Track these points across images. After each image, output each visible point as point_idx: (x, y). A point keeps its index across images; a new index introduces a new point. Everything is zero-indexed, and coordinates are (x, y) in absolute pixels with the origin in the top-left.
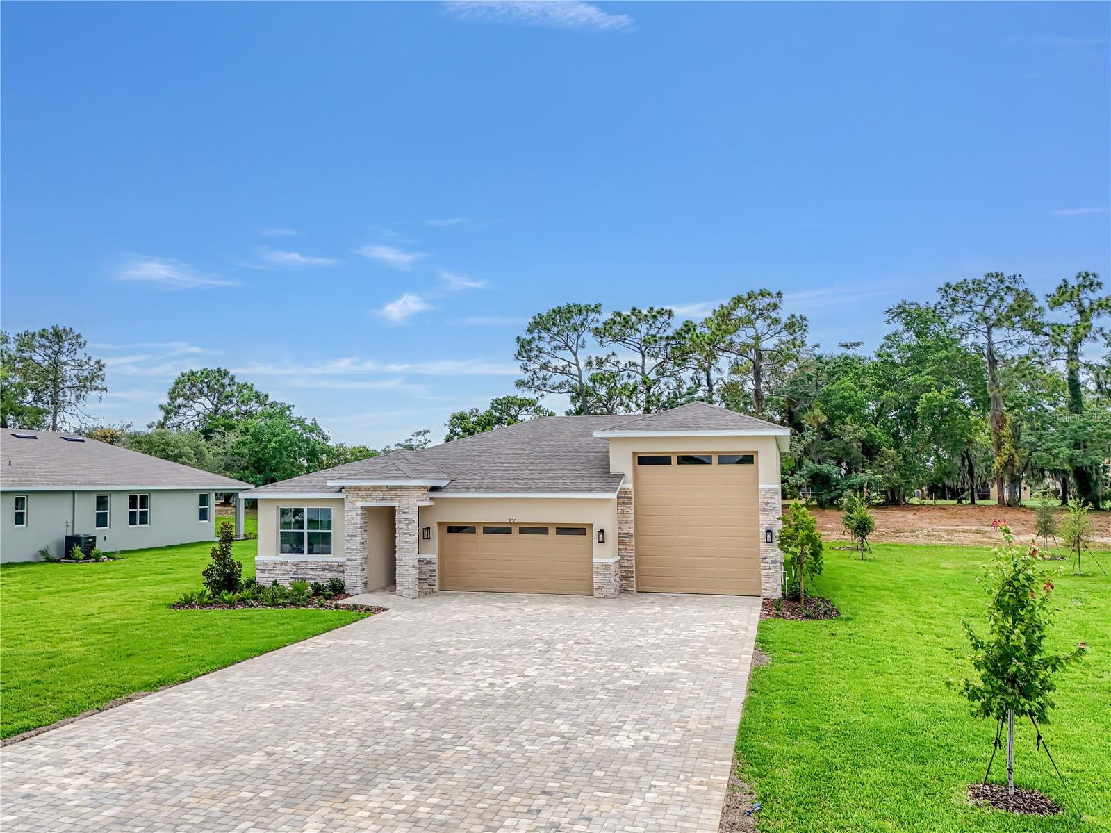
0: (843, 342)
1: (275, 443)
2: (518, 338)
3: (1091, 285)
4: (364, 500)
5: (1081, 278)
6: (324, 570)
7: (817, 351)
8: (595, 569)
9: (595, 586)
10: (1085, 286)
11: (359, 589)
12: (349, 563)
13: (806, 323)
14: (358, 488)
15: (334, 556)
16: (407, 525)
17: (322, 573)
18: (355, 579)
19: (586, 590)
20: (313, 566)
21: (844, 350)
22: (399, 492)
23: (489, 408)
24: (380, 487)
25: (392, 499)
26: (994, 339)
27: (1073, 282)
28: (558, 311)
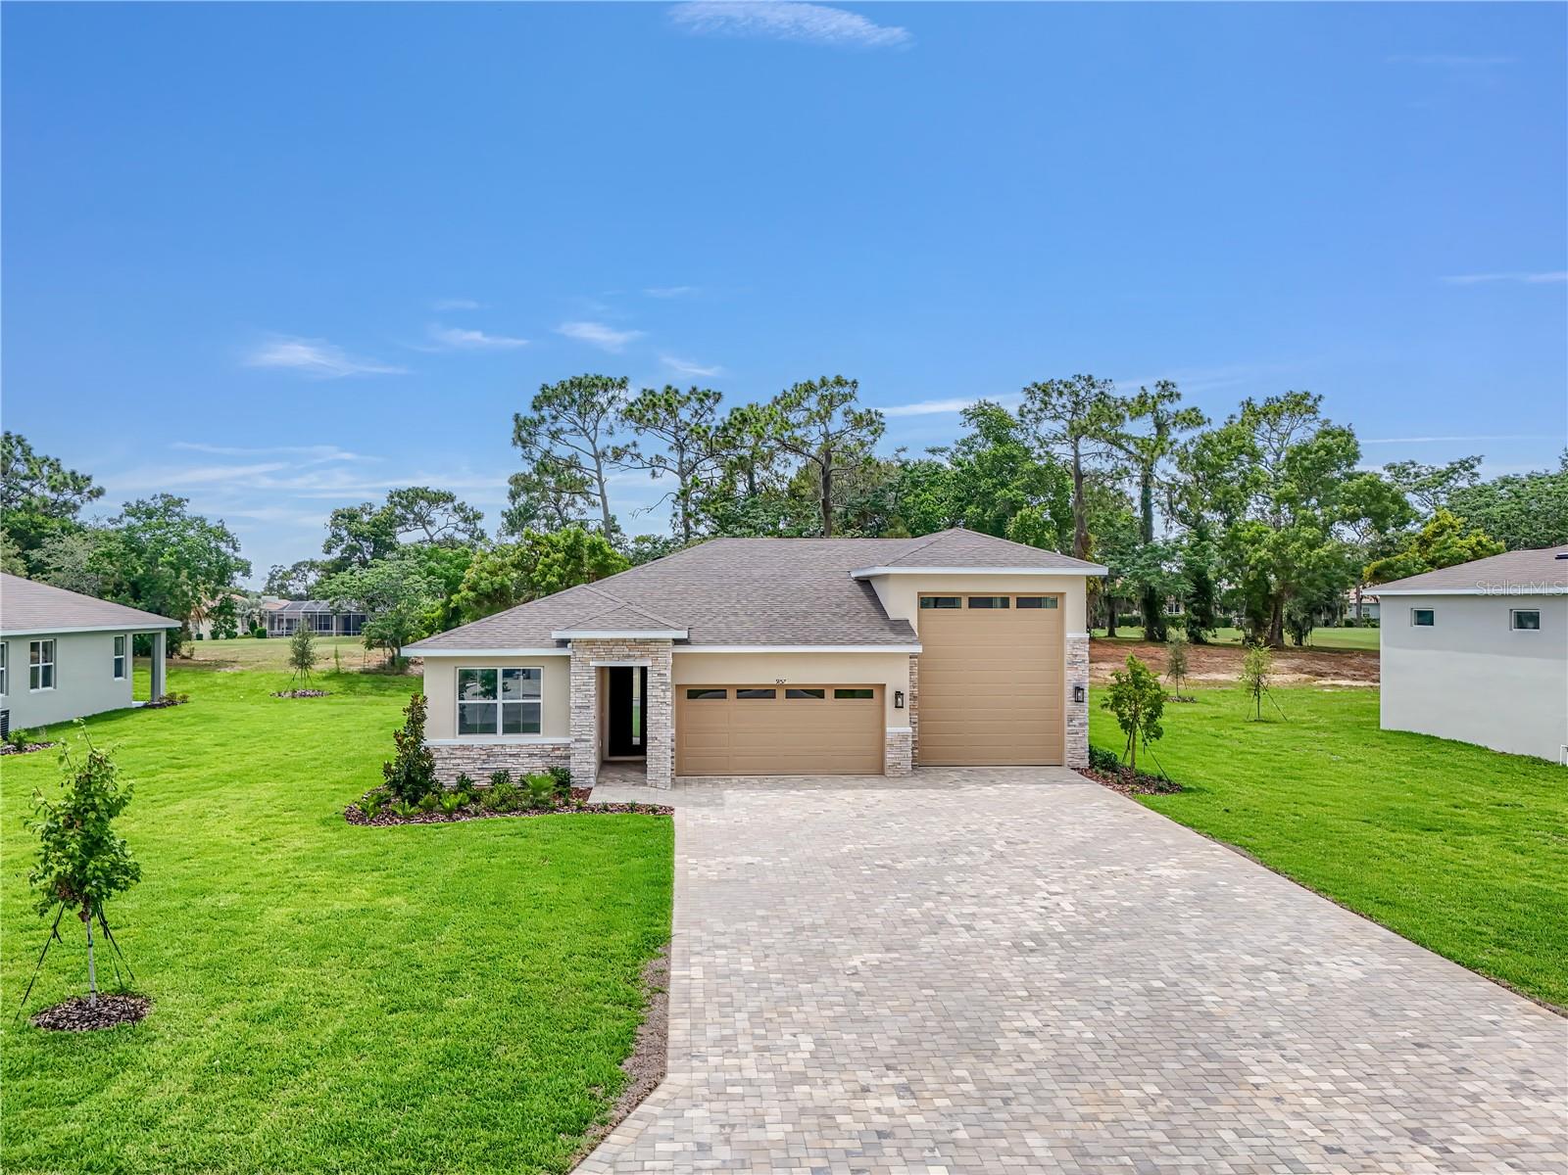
0: (930, 447)
1: (171, 555)
2: (517, 416)
3: (1171, 395)
4: (599, 658)
5: (1160, 388)
6: (531, 755)
7: (903, 456)
8: (888, 741)
9: (889, 762)
10: (1164, 396)
11: (592, 780)
12: (578, 745)
13: (882, 420)
14: (591, 642)
15: (545, 735)
16: (663, 691)
17: (527, 760)
18: (586, 767)
19: (877, 769)
20: (515, 751)
21: (929, 456)
22: (652, 648)
23: (386, 504)
24: (624, 640)
25: (642, 656)
26: (1081, 451)
27: (1153, 391)
28: (578, 384)
